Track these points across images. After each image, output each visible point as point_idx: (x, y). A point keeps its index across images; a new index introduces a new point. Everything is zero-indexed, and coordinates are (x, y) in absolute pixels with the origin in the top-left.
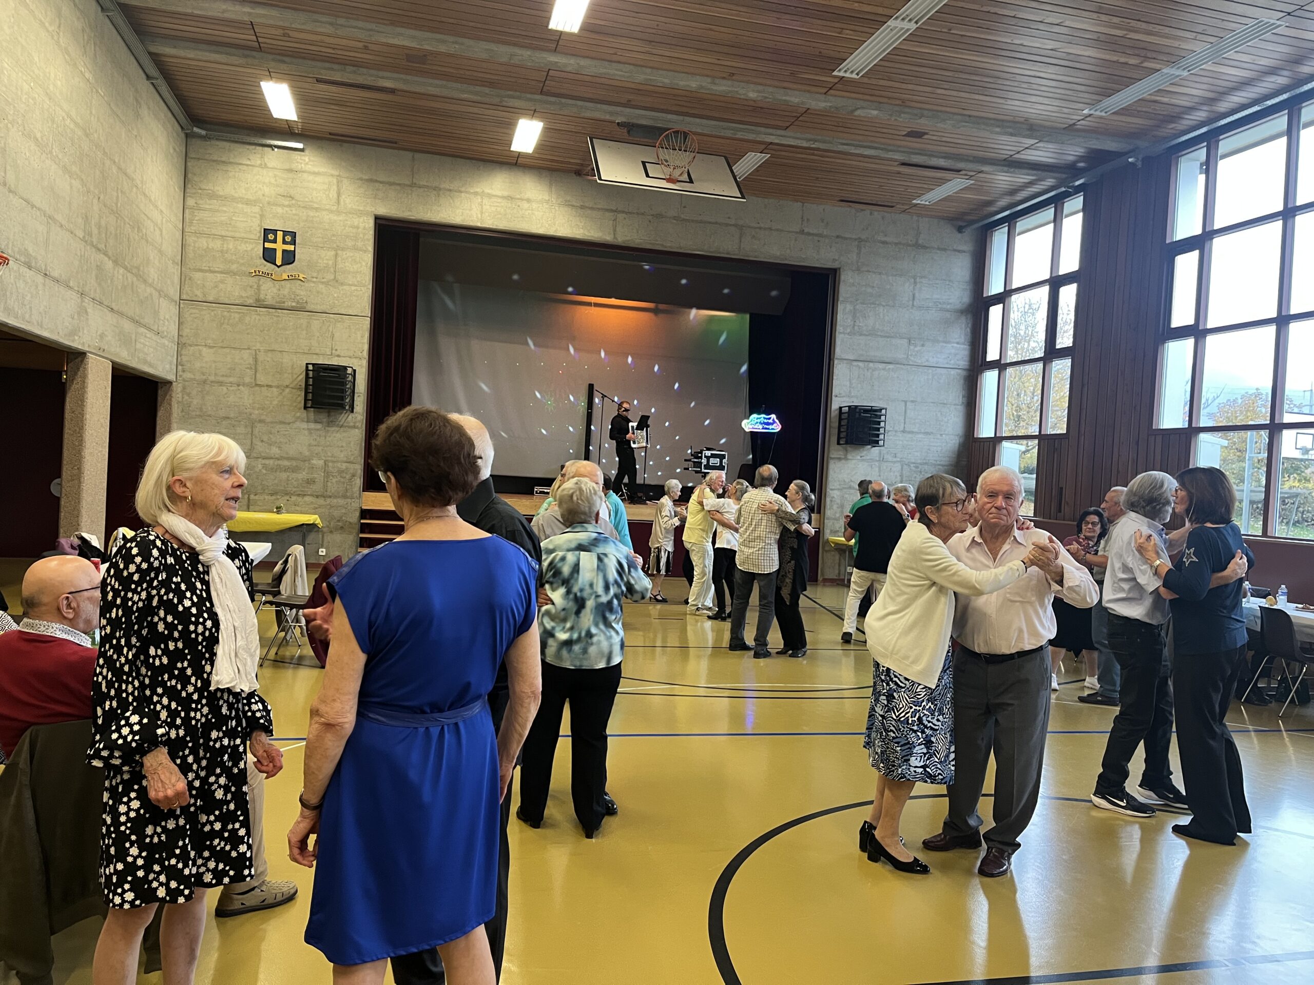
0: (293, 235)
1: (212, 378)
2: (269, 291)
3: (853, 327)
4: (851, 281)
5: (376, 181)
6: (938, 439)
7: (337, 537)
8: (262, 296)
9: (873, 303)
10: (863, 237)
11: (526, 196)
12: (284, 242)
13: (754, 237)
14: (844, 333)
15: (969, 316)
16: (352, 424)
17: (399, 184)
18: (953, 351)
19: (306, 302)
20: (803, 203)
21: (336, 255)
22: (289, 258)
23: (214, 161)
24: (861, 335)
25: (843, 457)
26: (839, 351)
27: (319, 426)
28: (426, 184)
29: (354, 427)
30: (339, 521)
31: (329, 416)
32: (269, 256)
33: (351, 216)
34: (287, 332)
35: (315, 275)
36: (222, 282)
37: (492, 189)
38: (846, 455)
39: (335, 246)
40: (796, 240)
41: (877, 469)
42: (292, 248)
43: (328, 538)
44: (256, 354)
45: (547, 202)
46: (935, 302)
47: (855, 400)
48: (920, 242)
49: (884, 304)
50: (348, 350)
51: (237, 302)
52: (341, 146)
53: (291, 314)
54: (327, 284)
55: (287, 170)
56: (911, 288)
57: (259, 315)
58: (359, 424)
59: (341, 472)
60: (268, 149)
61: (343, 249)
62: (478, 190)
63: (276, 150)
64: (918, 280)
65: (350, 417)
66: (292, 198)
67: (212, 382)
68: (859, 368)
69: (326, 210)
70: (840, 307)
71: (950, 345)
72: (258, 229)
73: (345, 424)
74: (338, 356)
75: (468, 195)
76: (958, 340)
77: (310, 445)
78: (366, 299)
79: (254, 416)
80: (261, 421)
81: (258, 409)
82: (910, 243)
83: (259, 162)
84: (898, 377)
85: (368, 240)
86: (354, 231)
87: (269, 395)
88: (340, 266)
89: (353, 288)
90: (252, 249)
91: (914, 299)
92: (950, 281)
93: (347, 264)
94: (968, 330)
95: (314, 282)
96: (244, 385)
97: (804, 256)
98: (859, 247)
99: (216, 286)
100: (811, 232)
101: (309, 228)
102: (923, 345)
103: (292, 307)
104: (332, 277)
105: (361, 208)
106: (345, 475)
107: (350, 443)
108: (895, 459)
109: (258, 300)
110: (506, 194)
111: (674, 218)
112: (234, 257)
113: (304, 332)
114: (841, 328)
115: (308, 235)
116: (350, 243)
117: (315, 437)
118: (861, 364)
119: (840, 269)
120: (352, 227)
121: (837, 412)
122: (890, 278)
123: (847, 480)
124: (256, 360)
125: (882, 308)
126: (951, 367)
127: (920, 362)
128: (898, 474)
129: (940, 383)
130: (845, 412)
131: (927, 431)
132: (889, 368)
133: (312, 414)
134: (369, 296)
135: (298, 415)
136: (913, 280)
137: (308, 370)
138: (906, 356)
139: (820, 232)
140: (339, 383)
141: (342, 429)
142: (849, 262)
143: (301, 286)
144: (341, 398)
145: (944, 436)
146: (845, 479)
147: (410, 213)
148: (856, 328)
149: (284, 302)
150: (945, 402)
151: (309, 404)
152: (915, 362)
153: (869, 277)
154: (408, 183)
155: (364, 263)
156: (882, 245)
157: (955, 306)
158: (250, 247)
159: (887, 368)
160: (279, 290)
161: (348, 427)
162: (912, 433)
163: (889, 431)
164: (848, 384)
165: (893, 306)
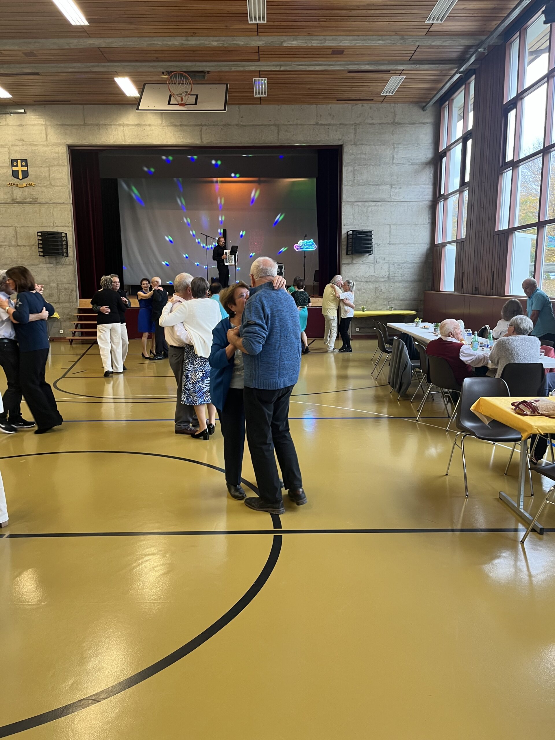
0: (26, 161)
2: (18, 194)
3: (354, 181)
4: (351, 151)
5: (65, 125)
6: (413, 247)
7: (68, 324)
8: (15, 197)
9: (366, 165)
10: (358, 122)
11: (147, 123)
12: (22, 166)
13: (286, 131)
14: (347, 185)
15: (432, 166)
16: (68, 263)
17: (77, 125)
18: (421, 190)
19: (37, 198)
20: (317, 105)
21: (49, 170)
22: (26, 174)
24: (359, 185)
25: (350, 262)
26: (345, 197)
27: (52, 265)
28: (92, 123)
29: (70, 265)
30: (68, 315)
31: (56, 260)
32: (15, 174)
33: (54, 146)
34: (30, 216)
35: (39, 182)
37: (128, 121)
38: (352, 261)
39: (48, 165)
40: (313, 130)
41: (373, 269)
42: (26, 168)
43: (64, 324)
44: (16, 229)
45: (161, 125)
46: (408, 160)
47: (356, 226)
48: (396, 120)
49: (373, 164)
50: (62, 222)
51: (3, 202)
52: (45, 107)
53: (31, 205)
54: (46, 187)
55: (19, 125)
56: (391, 152)
57: (14, 207)
58: (72, 263)
59: (66, 289)
60: (8, 115)
61: (52, 166)
62: (121, 122)
63: (12, 115)
64: (395, 146)
65: (67, 259)
66: (23, 140)
68: (359, 206)
69: (41, 145)
70: (344, 169)
71: (418, 186)
72: (8, 160)
73: (65, 263)
74: (57, 226)
75: (115, 126)
76: (424, 183)
77: (49, 276)
78: (67, 193)
81: (21, 258)
82: (390, 122)
83: (4, 123)
84: (384, 210)
85: (65, 159)
86: (57, 155)
87: (25, 250)
88: (52, 176)
89: (60, 188)
90: (7, 172)
91: (393, 159)
92: (418, 144)
93: (55, 175)
94: (431, 175)
95: (40, 186)
96: (12, 246)
97: (319, 139)
98: (355, 129)
100: (323, 123)
101: (33, 156)
102: (400, 188)
103: (31, 201)
104: (49, 183)
105: (59, 142)
106: (68, 291)
107: (68, 273)
108: (384, 261)
109: (13, 200)
110: (136, 123)
111: (237, 125)
113: (38, 215)
114: (346, 183)
115: (34, 160)
116: (56, 162)
117: (51, 271)
118: (360, 204)
119: (343, 144)
120: (56, 153)
121: (346, 235)
122: (377, 146)
124: (16, 232)
125: (372, 167)
126: (420, 200)
127: (399, 199)
128: (387, 271)
129: (412, 211)
130: (350, 235)
131: (405, 242)
132: (378, 205)
133: (48, 259)
134: (69, 191)
135: (41, 260)
136: (392, 146)
137: (38, 236)
138: (389, 196)
139: (329, 122)
140: (57, 242)
141: (64, 266)
142: (349, 139)
143: (34, 189)
144: (58, 250)
145: (416, 244)
146: (353, 276)
147: (85, 141)
148: (355, 181)
149: (26, 199)
150: (417, 223)
151: (41, 254)
152: (396, 199)
153: (363, 147)
154: (82, 123)
155: (64, 173)
156: (370, 126)
157: (421, 160)
158: (5, 171)
159: (377, 205)
160: (23, 193)
161: (67, 265)
162: (395, 244)
163: (380, 244)
164: (352, 217)
165: (380, 165)
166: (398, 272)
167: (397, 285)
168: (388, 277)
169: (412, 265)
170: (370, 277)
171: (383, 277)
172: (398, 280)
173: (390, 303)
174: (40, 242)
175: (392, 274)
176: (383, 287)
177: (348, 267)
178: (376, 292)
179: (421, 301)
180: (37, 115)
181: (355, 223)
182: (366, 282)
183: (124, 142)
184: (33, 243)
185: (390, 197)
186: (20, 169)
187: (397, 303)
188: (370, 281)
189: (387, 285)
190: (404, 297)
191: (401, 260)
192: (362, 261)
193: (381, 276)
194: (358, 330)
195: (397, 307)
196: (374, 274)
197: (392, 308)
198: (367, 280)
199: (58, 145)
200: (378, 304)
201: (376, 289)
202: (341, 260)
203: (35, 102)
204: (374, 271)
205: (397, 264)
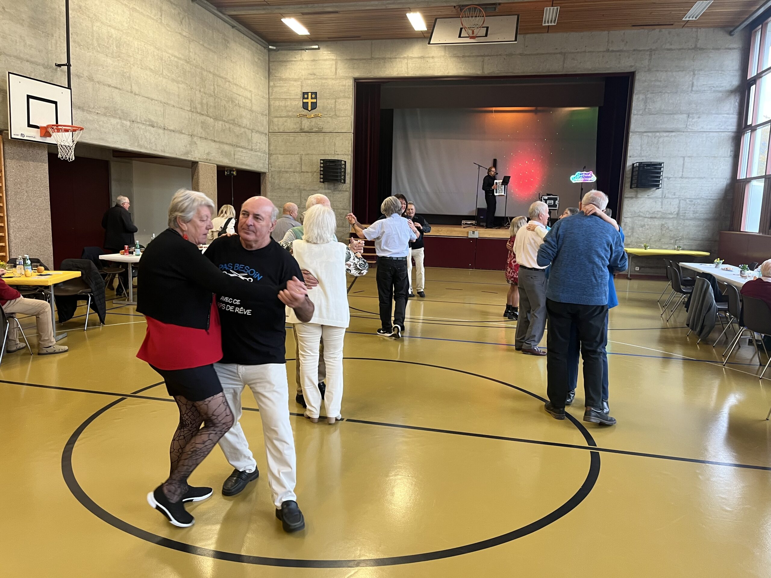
0: (316, 94)
1: (283, 170)
2: (306, 124)
3: (645, 110)
4: (644, 79)
5: (354, 59)
6: (709, 181)
8: (303, 127)
9: (660, 92)
10: (654, 48)
11: (431, 55)
12: (312, 98)
13: (573, 59)
14: (637, 114)
16: (345, 190)
17: (365, 59)
18: (724, 119)
19: (323, 128)
20: (609, 31)
21: (336, 102)
22: (314, 106)
23: (280, 61)
24: (650, 114)
25: (634, 196)
26: (633, 127)
27: (330, 191)
28: (378, 57)
29: (346, 191)
31: (334, 186)
32: (305, 106)
33: (342, 80)
34: (314, 144)
35: (326, 113)
36: (285, 122)
37: (412, 54)
38: (637, 194)
39: (335, 97)
40: (603, 57)
41: (660, 204)
42: (315, 101)
44: (301, 157)
45: (443, 57)
46: (710, 87)
47: (644, 158)
48: (699, 46)
49: (669, 92)
50: (342, 151)
51: (292, 131)
52: (336, 43)
53: (316, 135)
54: (331, 117)
55: (312, 60)
56: (691, 79)
57: (302, 136)
58: (348, 189)
60: (303, 51)
61: (339, 98)
62: (405, 56)
63: (307, 51)
64: (696, 72)
65: (344, 186)
66: (315, 74)
67: (283, 171)
68: (648, 136)
69: (331, 78)
70: (635, 98)
71: (720, 116)
72: (300, 93)
73: (342, 190)
74: (338, 154)
75: (400, 60)
76: (727, 112)
78: (350, 123)
79: (301, 187)
80: (304, 190)
82: (691, 47)
83: (300, 58)
84: (678, 141)
85: (350, 91)
86: (344, 88)
87: (307, 176)
88: (338, 107)
89: (344, 118)
90: (298, 103)
91: (693, 86)
92: (722, 70)
95: (326, 117)
96: (297, 172)
97: (608, 67)
98: (650, 55)
99: (283, 124)
100: (614, 49)
101: (323, 89)
102: (699, 117)
103: (316, 131)
104: (334, 113)
105: (347, 75)
107: (344, 199)
108: (674, 197)
110: (420, 55)
111: (521, 54)
112: (290, 109)
113: (322, 143)
114: (635, 112)
115: (322, 92)
116: (342, 95)
118: (650, 134)
119: (635, 71)
120: (343, 86)
121: (631, 167)
122: (674, 73)
123: (637, 211)
124: (301, 159)
125: (667, 94)
126: (722, 131)
127: (696, 129)
128: (676, 206)
129: (712, 143)
130: (637, 167)
131: (700, 176)
132: (672, 136)
133: (327, 185)
134: (352, 122)
135: (320, 186)
136: (692, 73)
137: (321, 163)
138: (685, 126)
139: (621, 49)
140: (337, 169)
141: (340, 192)
142: (642, 66)
143: (320, 120)
144: (337, 176)
145: (714, 179)
146: (636, 211)
147: (371, 74)
148: (647, 110)
149: (312, 129)
150: (716, 155)
151: (322, 180)
152: (692, 130)
153: (658, 74)
154: (369, 57)
155: (349, 105)
156: (668, 52)
157: (725, 88)
158: (297, 103)
159: (670, 135)
160: (310, 123)
161: (343, 191)
162: (689, 178)
163: (670, 178)
164: (639, 148)
165: (676, 93)
166: (690, 208)
167: (688, 223)
168: (678, 214)
169: (708, 201)
170: (656, 213)
171: (671, 214)
172: (689, 217)
173: (677, 242)
174: (322, 169)
175: (683, 211)
176: (670, 224)
177: (632, 201)
178: (661, 229)
179: (715, 241)
180: (329, 51)
181: (643, 155)
182: (651, 218)
183: (407, 74)
184: (315, 170)
185: (687, 126)
186: (310, 101)
187: (685, 242)
188: (655, 218)
189: (675, 222)
190: (694, 236)
191: (694, 196)
192: (648, 196)
193: (669, 212)
194: (637, 269)
195: (685, 247)
196: (661, 210)
197: (680, 247)
198: (652, 216)
199: (346, 78)
200: (663, 242)
201: (662, 226)
202: (624, 194)
203: (329, 38)
204: (661, 207)
205: (689, 200)
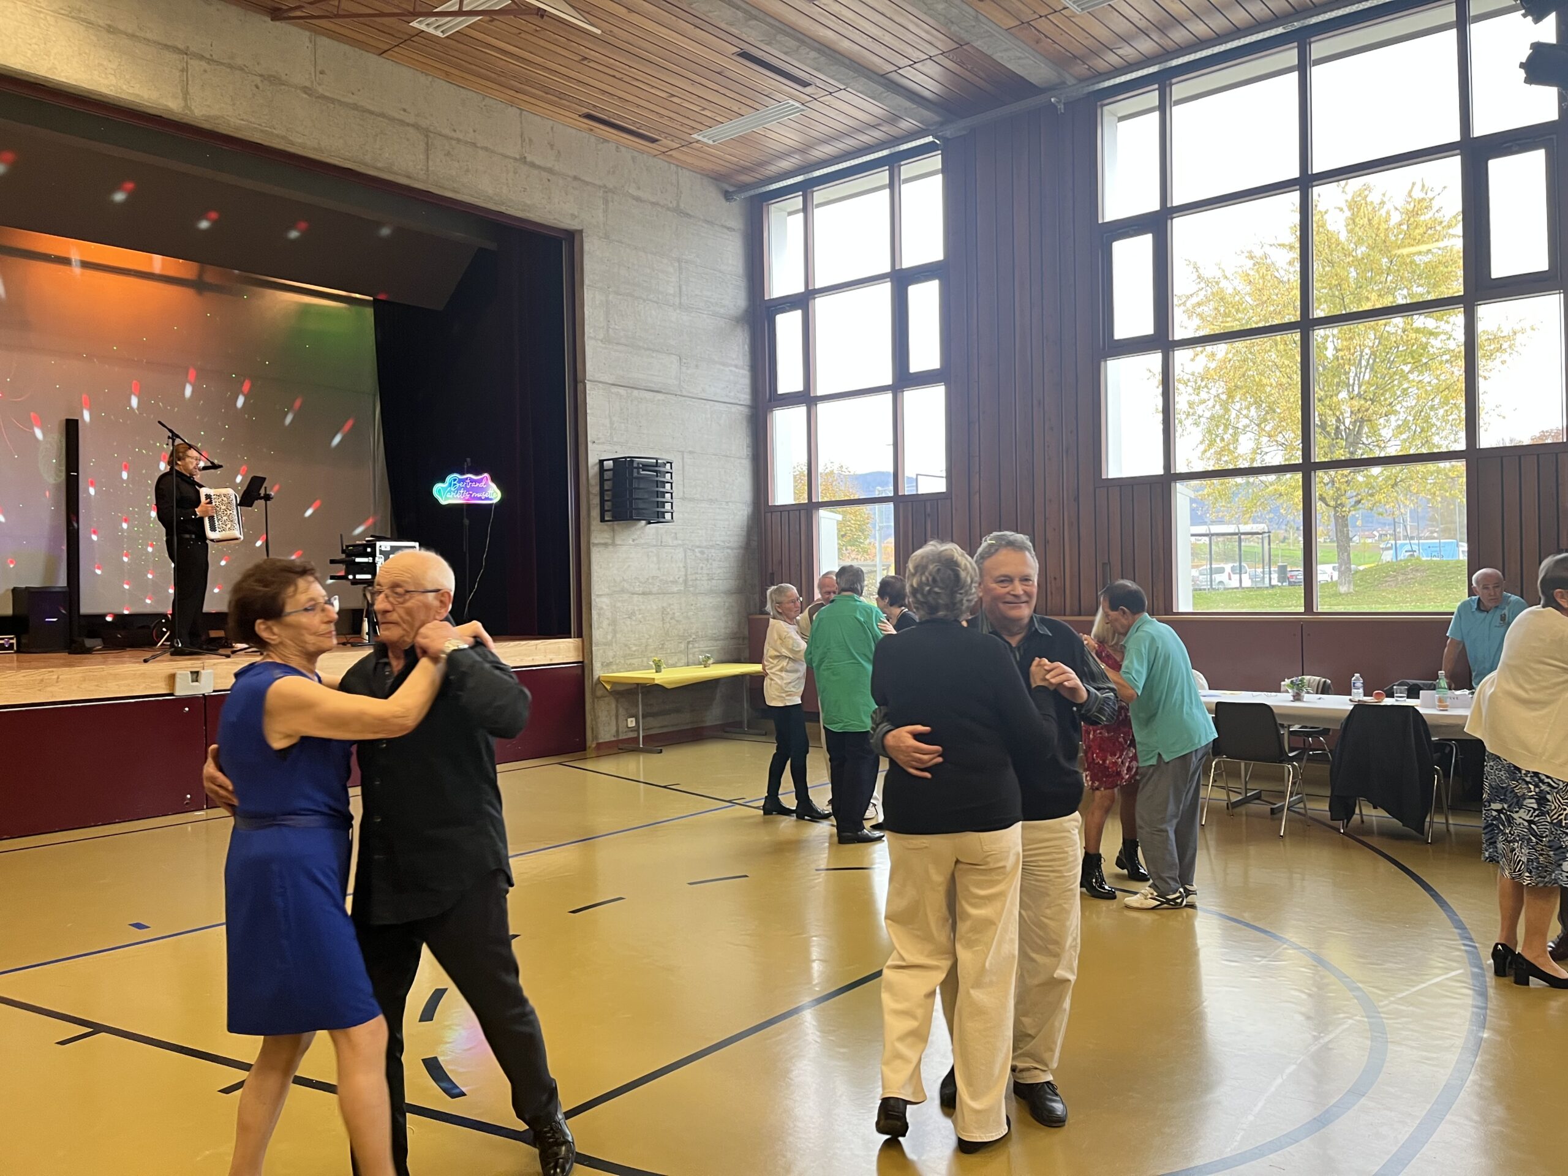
3: (608, 330)
4: (598, 254)
6: (724, 509)
9: (630, 295)
10: (610, 185)
13: (448, 154)
14: (596, 338)
15: (746, 327)
18: (731, 378)
20: (521, 111)
24: (618, 344)
25: (610, 541)
26: (592, 367)
38: (613, 538)
40: (515, 173)
41: (654, 559)
46: (706, 302)
47: (617, 448)
48: (682, 206)
49: (644, 297)
56: (677, 276)
64: (683, 265)
68: (621, 397)
70: (588, 295)
71: (727, 369)
76: (736, 362)
82: (671, 205)
84: (670, 413)
91: (681, 294)
92: (720, 271)
94: (746, 347)
97: (529, 202)
98: (605, 201)
100: (537, 162)
102: (697, 367)
108: (676, 542)
111: (306, 90)
114: (592, 330)
118: (622, 391)
119: (579, 232)
121: (597, 469)
122: (650, 257)
123: (618, 579)
125: (642, 303)
126: (731, 401)
127: (695, 392)
128: (681, 565)
129: (720, 425)
130: (613, 468)
131: (710, 497)
132: (658, 400)
136: (677, 265)
138: (678, 383)
139: (550, 165)
142: (594, 222)
145: (730, 504)
146: (616, 578)
148: (611, 332)
150: (728, 453)
152: (690, 392)
153: (622, 251)
156: (634, 202)
157: (728, 309)
159: (655, 399)
162: (696, 499)
164: (607, 422)
165: (656, 302)
166: (702, 568)
167: (701, 601)
168: (686, 581)
169: (725, 552)
170: (650, 581)
171: (674, 582)
172: (702, 589)
173: (691, 646)
175: (691, 574)
176: (676, 607)
177: (605, 553)
178: (663, 620)
179: (744, 638)
181: (615, 439)
182: (644, 594)
187: (703, 645)
188: (650, 593)
189: (683, 600)
190: (715, 632)
191: (706, 540)
192: (633, 540)
193: (671, 579)
194: (632, 722)
196: (658, 574)
198: (645, 590)
200: (669, 651)
201: (662, 613)
202: (591, 536)
204: (657, 566)
205: (699, 549)
